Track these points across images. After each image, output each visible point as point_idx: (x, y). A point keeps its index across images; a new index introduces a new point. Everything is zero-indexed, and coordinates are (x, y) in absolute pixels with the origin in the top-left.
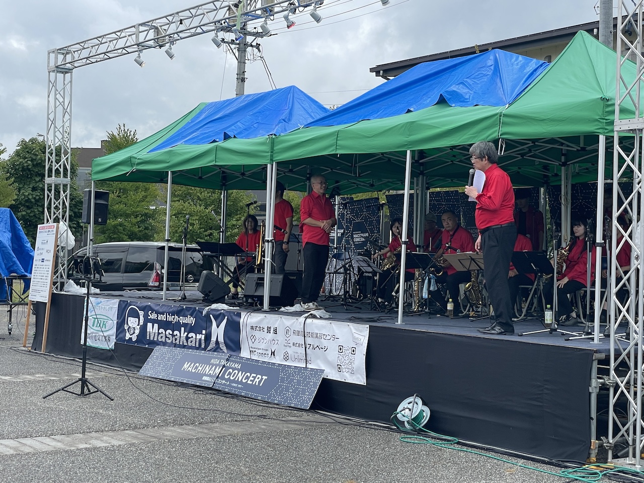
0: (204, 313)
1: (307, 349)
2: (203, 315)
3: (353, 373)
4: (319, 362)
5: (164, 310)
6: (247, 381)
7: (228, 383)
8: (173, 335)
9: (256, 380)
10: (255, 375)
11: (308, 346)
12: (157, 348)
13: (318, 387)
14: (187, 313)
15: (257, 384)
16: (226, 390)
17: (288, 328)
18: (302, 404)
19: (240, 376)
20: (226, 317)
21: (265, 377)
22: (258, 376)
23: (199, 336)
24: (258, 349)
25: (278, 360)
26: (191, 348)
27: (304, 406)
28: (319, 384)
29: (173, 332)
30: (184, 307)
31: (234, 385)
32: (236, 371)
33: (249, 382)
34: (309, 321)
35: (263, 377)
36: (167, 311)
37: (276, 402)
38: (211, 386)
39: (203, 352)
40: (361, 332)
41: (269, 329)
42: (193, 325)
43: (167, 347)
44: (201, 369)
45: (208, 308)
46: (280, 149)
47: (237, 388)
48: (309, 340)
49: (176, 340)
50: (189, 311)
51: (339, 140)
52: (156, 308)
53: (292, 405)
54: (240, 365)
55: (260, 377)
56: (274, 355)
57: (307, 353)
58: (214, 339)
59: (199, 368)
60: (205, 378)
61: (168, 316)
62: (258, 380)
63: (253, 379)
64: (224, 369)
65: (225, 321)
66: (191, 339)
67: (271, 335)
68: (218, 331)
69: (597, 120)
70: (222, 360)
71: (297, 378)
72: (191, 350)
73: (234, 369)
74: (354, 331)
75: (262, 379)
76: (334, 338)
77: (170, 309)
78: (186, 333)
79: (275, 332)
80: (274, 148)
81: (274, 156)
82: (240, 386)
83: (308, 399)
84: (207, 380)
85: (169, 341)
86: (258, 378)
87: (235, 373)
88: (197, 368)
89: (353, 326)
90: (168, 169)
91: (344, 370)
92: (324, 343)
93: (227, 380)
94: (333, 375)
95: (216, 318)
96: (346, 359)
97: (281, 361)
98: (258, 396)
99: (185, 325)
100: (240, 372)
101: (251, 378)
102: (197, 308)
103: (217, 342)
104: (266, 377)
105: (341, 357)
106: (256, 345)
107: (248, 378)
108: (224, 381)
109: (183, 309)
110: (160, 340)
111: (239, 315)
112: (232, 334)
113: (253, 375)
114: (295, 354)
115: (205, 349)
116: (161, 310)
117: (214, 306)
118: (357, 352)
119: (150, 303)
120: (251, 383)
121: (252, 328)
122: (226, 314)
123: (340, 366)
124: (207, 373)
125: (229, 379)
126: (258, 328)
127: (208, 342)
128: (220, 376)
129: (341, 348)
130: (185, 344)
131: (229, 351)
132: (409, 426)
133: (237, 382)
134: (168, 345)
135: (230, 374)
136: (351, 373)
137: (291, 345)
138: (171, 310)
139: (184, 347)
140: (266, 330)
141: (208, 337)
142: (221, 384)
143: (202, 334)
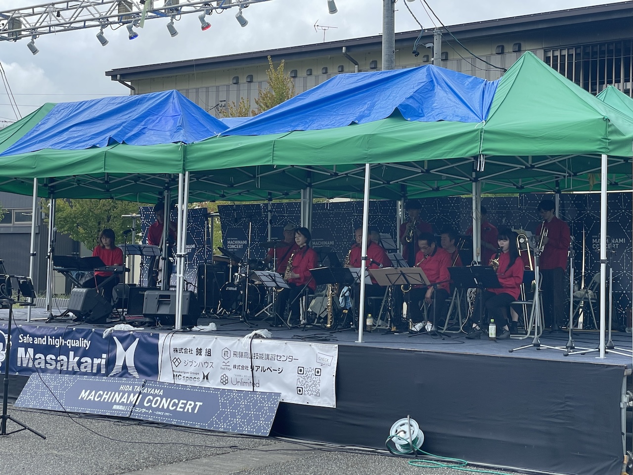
0: (105, 335)
1: (254, 371)
2: (104, 337)
3: (318, 395)
4: (269, 384)
5: (44, 333)
6: (176, 408)
7: (150, 411)
8: (56, 361)
9: (188, 406)
10: (185, 402)
11: (255, 368)
12: (34, 376)
13: (276, 412)
14: (78, 335)
15: (190, 411)
16: (150, 419)
17: (226, 350)
18: (259, 430)
19: (165, 403)
20: (138, 339)
21: (199, 404)
22: (189, 402)
23: (97, 361)
24: (185, 373)
25: (213, 384)
26: (86, 374)
27: (262, 433)
28: (276, 409)
29: (57, 358)
30: (74, 329)
31: (160, 413)
32: (159, 399)
33: (178, 409)
34: (256, 341)
35: (197, 403)
36: (48, 334)
37: (221, 430)
38: (127, 416)
39: (105, 378)
40: (327, 352)
41: (199, 352)
42: (87, 349)
43: (49, 374)
44: (107, 397)
45: (109, 329)
46: (195, 157)
47: (163, 416)
48: (257, 362)
49: (62, 365)
50: (80, 333)
51: (276, 151)
52: (32, 331)
53: (245, 433)
54: (162, 391)
55: (193, 403)
56: (207, 379)
57: (254, 376)
58: (119, 363)
59: (104, 396)
60: (115, 407)
61: (49, 339)
62: (190, 407)
63: (183, 406)
64: (141, 396)
65: (135, 344)
66: (85, 364)
67: (203, 357)
68: (126, 355)
69: (600, 140)
70: (136, 387)
71: (243, 403)
72: (86, 377)
73: (155, 396)
74: (318, 351)
75: (195, 406)
76: (291, 359)
77: (51, 331)
78: (77, 359)
79: (209, 353)
80: (188, 157)
81: (188, 164)
82: (167, 414)
83: (266, 426)
84: (119, 409)
85: (52, 367)
86: (190, 405)
87: (157, 400)
88: (100, 396)
89: (316, 347)
90: (33, 175)
91: (306, 393)
92: (277, 364)
93: (147, 408)
94: (291, 398)
95: (122, 340)
96: (309, 380)
97: (217, 385)
98: (195, 425)
99: (76, 350)
100: (164, 399)
101: (180, 405)
102: (93, 330)
103: (125, 367)
104: (201, 404)
105: (301, 379)
106: (181, 368)
107: (175, 405)
108: (144, 410)
109: (73, 331)
110: (38, 366)
111: (157, 337)
112: (147, 358)
113: (181, 401)
114: (238, 377)
115: (107, 374)
116: (39, 333)
117: (117, 327)
118: (324, 372)
119: (20, 326)
120: (182, 410)
121: (176, 350)
122: (136, 336)
123: (301, 389)
124: (117, 401)
125: (150, 407)
126: (183, 350)
127: (111, 366)
128: (137, 404)
129: (301, 370)
130: (76, 369)
131: (142, 376)
132: (402, 450)
133: (163, 409)
134: (49, 371)
135: (150, 401)
136: (316, 395)
137: (232, 367)
138: (55, 332)
139: (74, 373)
140: (194, 351)
141: (111, 362)
142: (141, 413)
143: (102, 358)
